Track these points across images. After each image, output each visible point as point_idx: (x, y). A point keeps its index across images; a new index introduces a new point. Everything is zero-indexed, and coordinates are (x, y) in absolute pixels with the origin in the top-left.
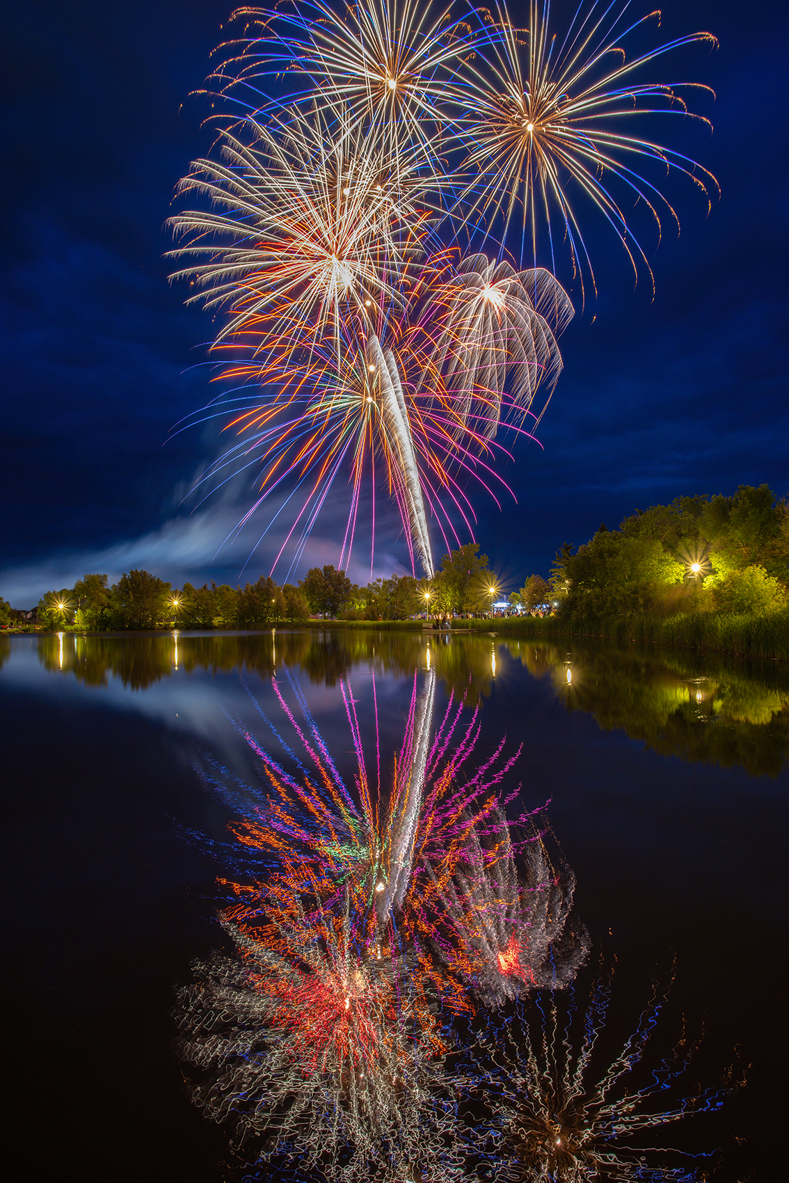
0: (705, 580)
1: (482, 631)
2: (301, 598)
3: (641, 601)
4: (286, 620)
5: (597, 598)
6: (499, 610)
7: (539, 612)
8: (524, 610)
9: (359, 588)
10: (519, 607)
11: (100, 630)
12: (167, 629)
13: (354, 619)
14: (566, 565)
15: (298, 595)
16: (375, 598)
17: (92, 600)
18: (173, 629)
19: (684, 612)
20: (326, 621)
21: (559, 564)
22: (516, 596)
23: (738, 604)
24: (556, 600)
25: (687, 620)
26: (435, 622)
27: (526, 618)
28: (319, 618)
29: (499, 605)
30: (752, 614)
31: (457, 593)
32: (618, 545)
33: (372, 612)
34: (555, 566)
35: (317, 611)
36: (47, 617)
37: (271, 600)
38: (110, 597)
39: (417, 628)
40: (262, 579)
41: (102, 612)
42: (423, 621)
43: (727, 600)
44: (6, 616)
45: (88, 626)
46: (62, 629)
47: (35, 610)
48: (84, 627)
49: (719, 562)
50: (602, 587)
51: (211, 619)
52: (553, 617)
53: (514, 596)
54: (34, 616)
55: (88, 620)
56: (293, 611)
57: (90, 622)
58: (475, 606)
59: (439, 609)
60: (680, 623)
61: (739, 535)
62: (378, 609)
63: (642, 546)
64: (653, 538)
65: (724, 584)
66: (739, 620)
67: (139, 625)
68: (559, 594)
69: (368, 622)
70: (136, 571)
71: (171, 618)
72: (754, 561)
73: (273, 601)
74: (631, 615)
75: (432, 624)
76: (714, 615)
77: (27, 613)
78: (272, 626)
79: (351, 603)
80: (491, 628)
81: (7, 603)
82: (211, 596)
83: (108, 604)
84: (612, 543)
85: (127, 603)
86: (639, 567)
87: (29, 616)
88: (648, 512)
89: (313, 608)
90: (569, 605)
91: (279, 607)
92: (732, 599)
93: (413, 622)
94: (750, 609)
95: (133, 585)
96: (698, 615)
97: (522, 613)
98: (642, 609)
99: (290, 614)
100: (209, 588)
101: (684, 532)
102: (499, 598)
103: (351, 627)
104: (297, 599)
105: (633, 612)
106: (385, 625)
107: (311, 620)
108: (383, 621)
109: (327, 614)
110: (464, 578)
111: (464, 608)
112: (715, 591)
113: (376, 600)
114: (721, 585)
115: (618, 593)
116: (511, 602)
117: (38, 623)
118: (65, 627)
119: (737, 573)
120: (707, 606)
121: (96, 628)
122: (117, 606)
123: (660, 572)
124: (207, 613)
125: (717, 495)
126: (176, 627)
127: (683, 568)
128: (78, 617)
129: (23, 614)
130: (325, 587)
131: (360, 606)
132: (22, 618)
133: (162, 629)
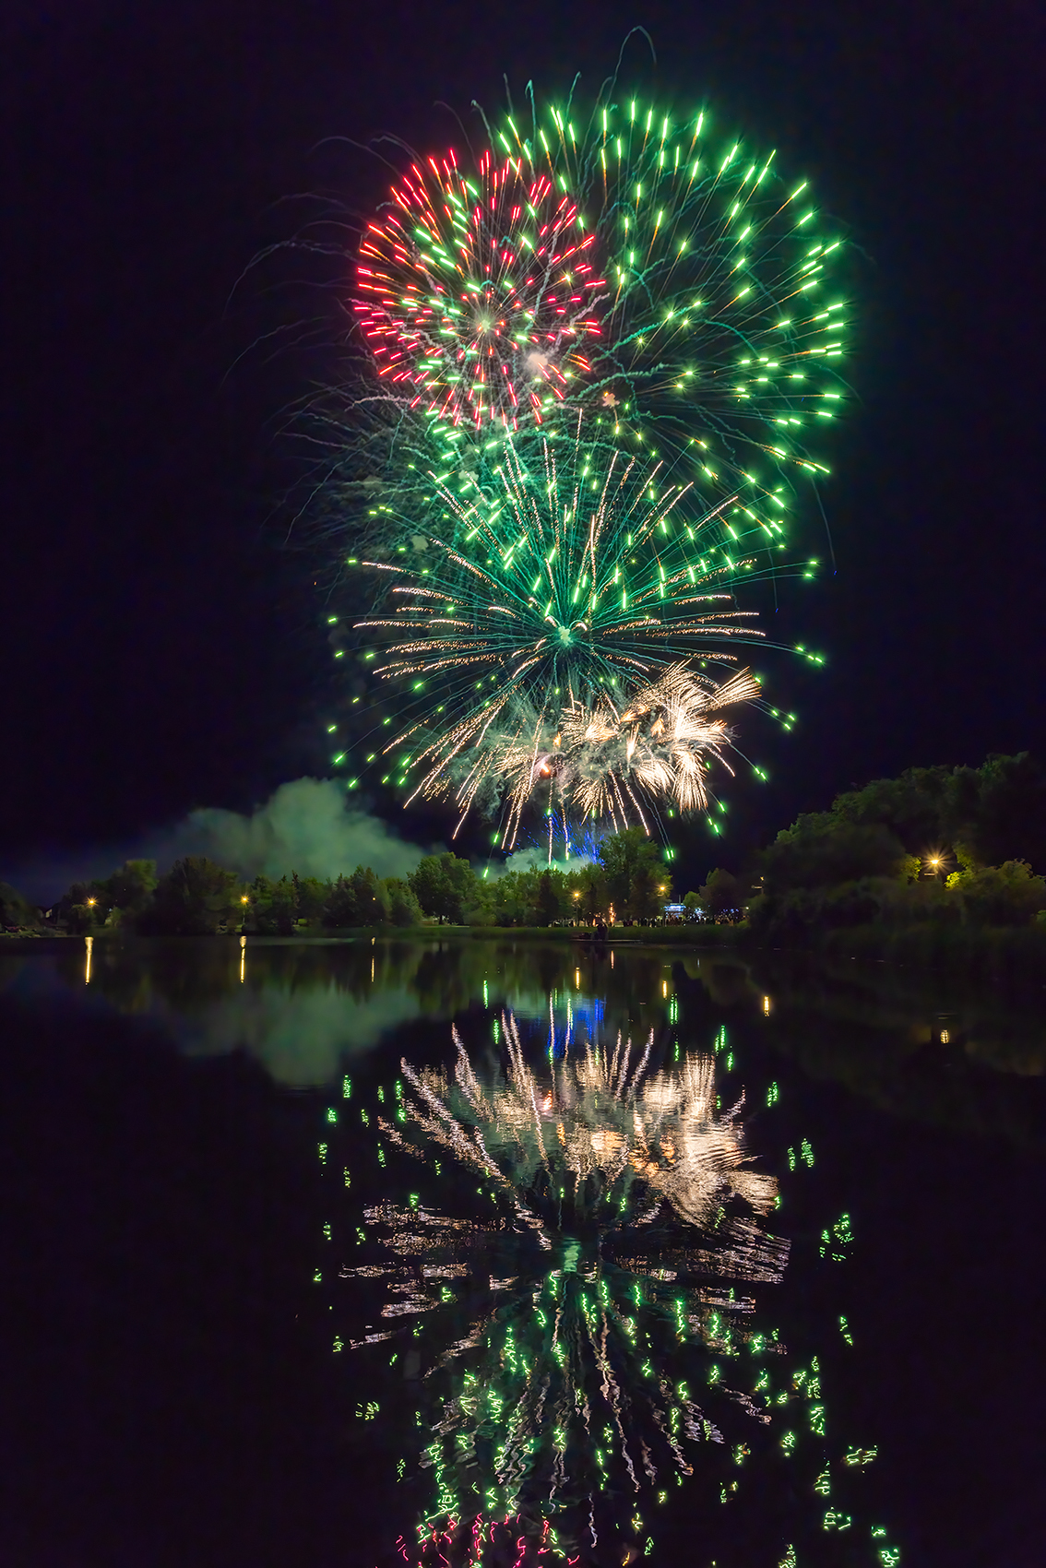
0: (948, 878)
1: (649, 942)
2: (410, 897)
4: (389, 924)
5: (803, 900)
6: (672, 915)
7: (726, 919)
8: (706, 915)
10: (699, 912)
11: (139, 934)
12: (232, 935)
13: (480, 925)
15: (406, 892)
16: (507, 898)
18: (239, 934)
19: (921, 921)
20: (442, 926)
23: (993, 912)
24: (749, 903)
27: (708, 926)
28: (434, 923)
29: (672, 908)
32: (829, 831)
33: (504, 916)
35: (430, 914)
36: (73, 916)
37: (370, 898)
40: (359, 870)
41: (145, 910)
42: (571, 928)
43: (979, 904)
45: (126, 929)
46: (92, 933)
47: (56, 907)
48: (120, 930)
49: (966, 854)
51: (291, 922)
52: (745, 925)
53: (693, 897)
54: (55, 916)
55: (127, 921)
56: (401, 915)
57: (130, 924)
58: (640, 910)
60: (918, 937)
62: (512, 912)
65: (975, 884)
66: (996, 934)
67: (195, 928)
69: (499, 930)
71: (238, 920)
72: (1013, 854)
73: (374, 899)
77: (45, 910)
78: (372, 933)
79: (476, 903)
80: (662, 939)
82: (291, 891)
84: (820, 828)
85: (180, 899)
87: (48, 915)
88: (868, 787)
89: (424, 909)
90: (768, 911)
91: (381, 907)
92: (987, 904)
95: (190, 875)
97: (703, 919)
99: (395, 916)
100: (290, 880)
103: (476, 936)
104: (405, 897)
106: (521, 934)
107: (423, 926)
108: (518, 929)
109: (443, 917)
112: (962, 895)
113: (509, 900)
114: (969, 885)
116: (689, 905)
117: (59, 924)
118: (97, 930)
119: (992, 869)
121: (137, 931)
124: (286, 914)
126: (244, 931)
127: (918, 862)
128: (113, 917)
129: (41, 911)
130: (443, 881)
131: (488, 906)
132: (39, 916)
133: (225, 934)
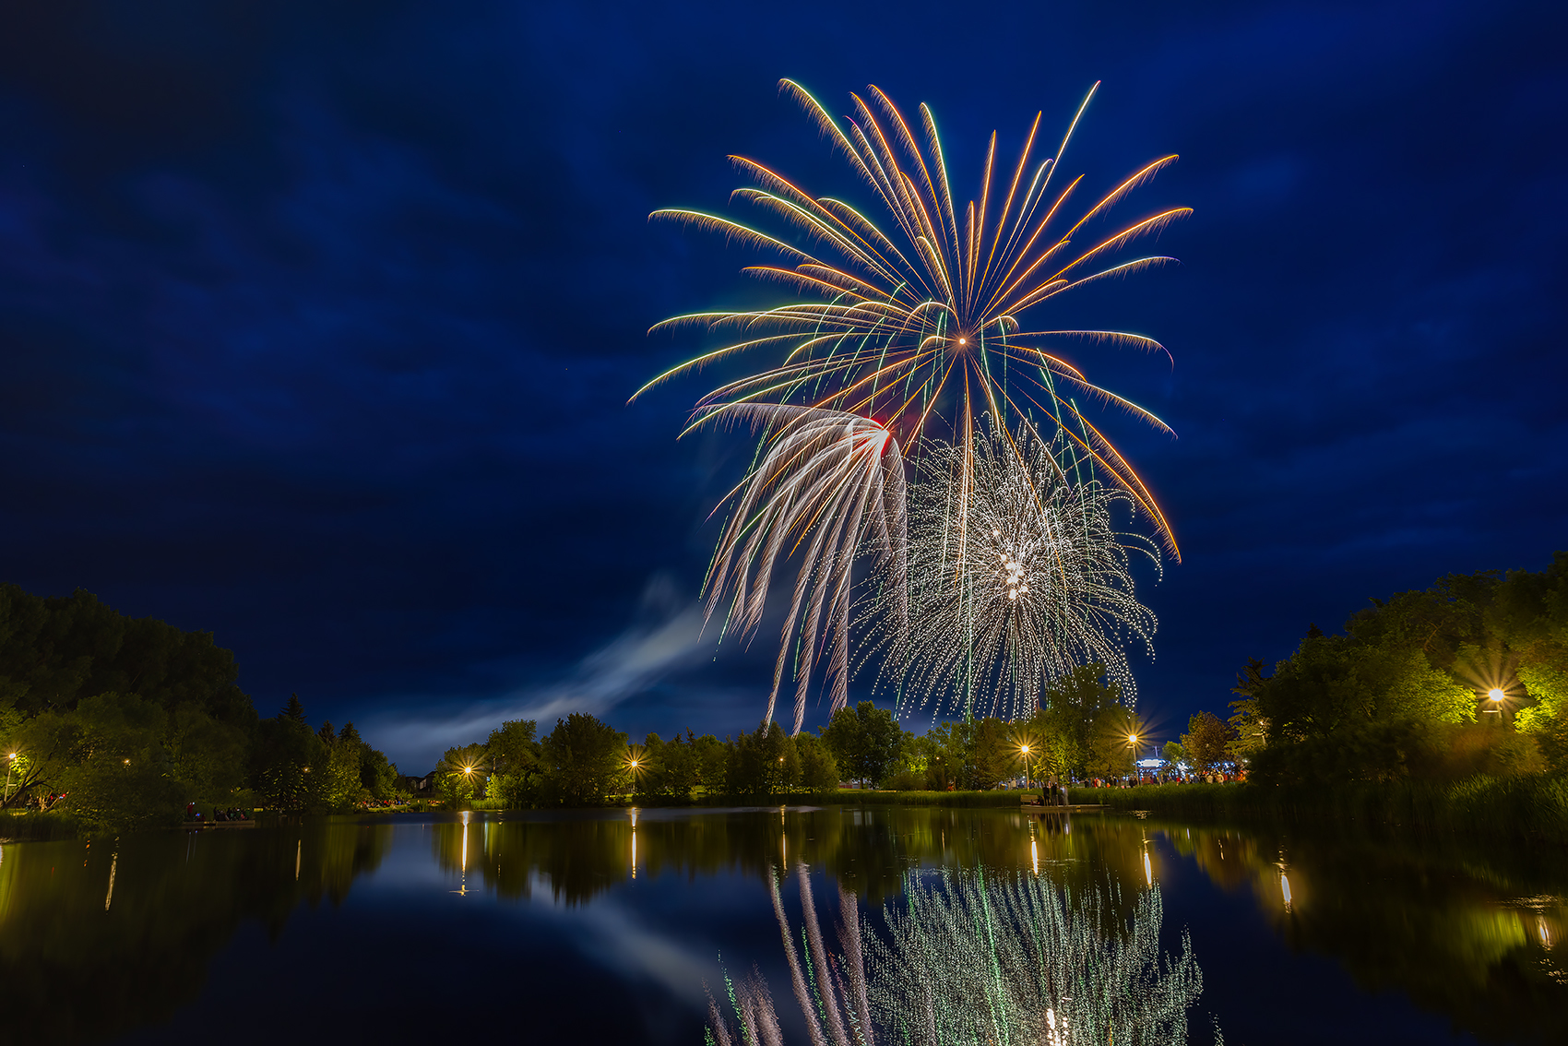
0: (1518, 715)
1: (1122, 808)
2: (824, 755)
3: (1402, 755)
4: (801, 790)
5: (1319, 749)
6: (1147, 771)
7: (1218, 776)
8: (1192, 771)
9: (915, 738)
10: (1182, 767)
11: (522, 807)
12: (622, 805)
13: (909, 788)
14: (1256, 695)
15: (819, 749)
16: (940, 754)
17: (513, 760)
18: (629, 805)
19: (1486, 774)
20: (864, 791)
21: (1244, 693)
22: (1174, 748)
24: (1246, 754)
25: (1494, 788)
26: (1042, 793)
27: (1196, 785)
28: (854, 787)
29: (1146, 763)
31: (1075, 743)
32: (1344, 660)
33: (938, 777)
34: (1237, 697)
35: (850, 776)
36: (448, 787)
37: (777, 758)
38: (538, 756)
39: (1013, 803)
41: (526, 779)
42: (1021, 791)
44: (390, 785)
45: (505, 800)
46: (470, 807)
47: (430, 776)
48: (500, 802)
49: (1539, 684)
50: (1326, 731)
51: (687, 789)
52: (1244, 784)
54: (429, 786)
55: (506, 792)
56: (812, 773)
57: (509, 795)
58: (1105, 766)
59: (1046, 770)
60: (1482, 794)
62: (947, 771)
63: (1389, 659)
65: (1556, 723)
67: (580, 799)
68: (1249, 744)
69: (931, 794)
70: (577, 715)
71: (628, 788)
73: (782, 760)
74: (1387, 780)
75: (1036, 797)
76: (1546, 780)
77: (419, 780)
78: (781, 800)
79: (902, 762)
80: (1137, 803)
81: (393, 765)
82: (687, 752)
83: (536, 766)
84: (1332, 656)
85: (563, 765)
86: (1389, 695)
87: (422, 786)
88: (1392, 602)
89: (842, 771)
90: (1262, 762)
91: (790, 769)
93: (1005, 792)
95: (573, 736)
96: (1516, 780)
97: (1188, 776)
98: (1405, 770)
99: (808, 781)
100: (684, 739)
101: (1463, 633)
102: (1146, 752)
103: (906, 802)
104: (818, 757)
105: (1389, 774)
106: (959, 798)
107: (841, 790)
108: (956, 792)
109: (865, 781)
111: (1089, 769)
112: (1541, 738)
113: (942, 757)
114: (1547, 722)
115: (1356, 742)
116: (1168, 758)
117: (434, 796)
118: (474, 802)
120: (1532, 762)
121: (517, 804)
122: (548, 770)
123: (1430, 704)
124: (682, 782)
125: (1516, 569)
126: (637, 801)
127: (1473, 696)
128: (492, 788)
129: (414, 782)
130: (861, 736)
131: (917, 766)
132: (413, 788)
133: (613, 805)
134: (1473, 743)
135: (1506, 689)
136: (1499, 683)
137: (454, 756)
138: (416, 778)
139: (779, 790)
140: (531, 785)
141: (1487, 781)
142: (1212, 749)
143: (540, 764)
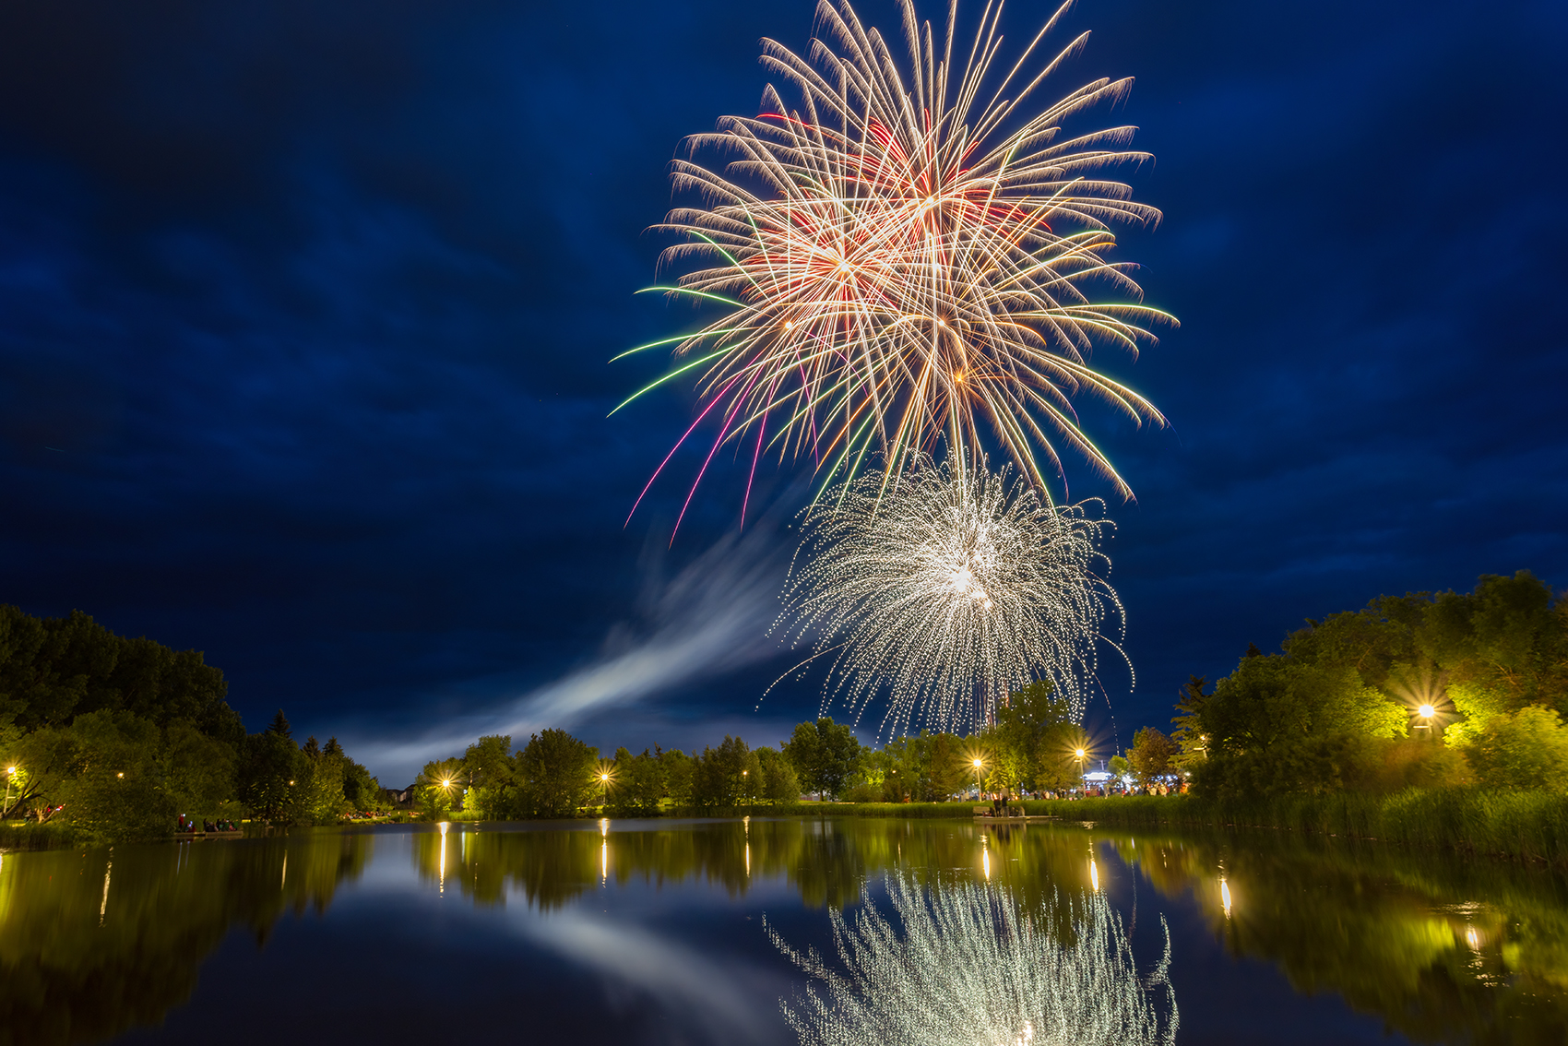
0: (1447, 731)
1: (1069, 818)
2: (786, 769)
3: (1337, 769)
4: (764, 802)
5: (1258, 763)
6: (1094, 784)
7: (1161, 788)
8: (1136, 784)
9: (872, 753)
11: (498, 819)
12: (593, 816)
13: (866, 800)
14: (1198, 711)
15: (781, 763)
16: (896, 768)
17: (489, 773)
18: (600, 816)
19: (1417, 786)
20: (824, 803)
21: (1186, 710)
23: (1515, 773)
24: (1189, 768)
25: (1425, 800)
26: (993, 805)
27: (1140, 798)
28: (814, 799)
29: (1093, 776)
30: (1547, 790)
31: (1025, 757)
32: (1281, 677)
33: (894, 789)
34: (1179, 713)
35: (810, 789)
36: (427, 799)
37: (741, 771)
38: (513, 769)
39: (965, 814)
40: (728, 740)
41: (501, 792)
42: (973, 802)
43: (1495, 764)
44: (371, 797)
45: (481, 812)
46: (448, 818)
47: (410, 789)
48: (476, 814)
49: (1467, 700)
50: (1264, 745)
51: (655, 802)
52: (1186, 796)
53: (1119, 762)
54: (409, 799)
55: (482, 804)
56: (774, 788)
57: (485, 807)
58: (1054, 779)
59: (998, 783)
60: (1413, 806)
61: (1498, 655)
62: (903, 785)
63: (1324, 677)
64: (1343, 664)
65: (1483, 738)
66: (1524, 800)
67: (553, 811)
68: (1192, 758)
70: (550, 730)
71: (599, 800)
72: (1532, 698)
73: (745, 773)
74: (1323, 794)
75: (988, 809)
76: (1473, 793)
77: (399, 793)
78: (744, 812)
79: (860, 775)
80: (1084, 815)
81: (374, 778)
82: (654, 766)
83: (511, 779)
84: (1270, 674)
85: (537, 778)
86: (1325, 711)
87: (402, 798)
88: (1326, 623)
89: (803, 784)
90: (1207, 777)
91: (753, 782)
92: (1504, 764)
93: (958, 804)
94: (1540, 780)
95: (546, 751)
96: (1446, 792)
97: (1133, 789)
98: (1340, 783)
99: (770, 793)
100: (652, 754)
101: (1395, 653)
102: (1094, 765)
103: (864, 814)
104: (779, 770)
105: (1324, 786)
106: (914, 810)
107: (802, 802)
108: (912, 804)
109: (825, 793)
110: (1034, 735)
111: (1038, 782)
112: (1468, 751)
113: (898, 771)
114: (1477, 738)
115: (1293, 756)
116: (1114, 771)
117: (414, 808)
118: (450, 814)
119: (1505, 719)
120: (1461, 776)
122: (523, 782)
123: (1364, 720)
124: (649, 794)
125: (1445, 591)
126: (606, 813)
127: (1404, 713)
128: (469, 800)
129: (394, 795)
130: (821, 751)
131: (874, 779)
132: (393, 800)
133: (585, 816)
134: (1404, 757)
135: (1437, 704)
136: (1430, 700)
137: (432, 770)
138: (396, 791)
139: (743, 802)
140: (506, 798)
141: (1417, 793)
142: (1156, 764)
143: (516, 778)
